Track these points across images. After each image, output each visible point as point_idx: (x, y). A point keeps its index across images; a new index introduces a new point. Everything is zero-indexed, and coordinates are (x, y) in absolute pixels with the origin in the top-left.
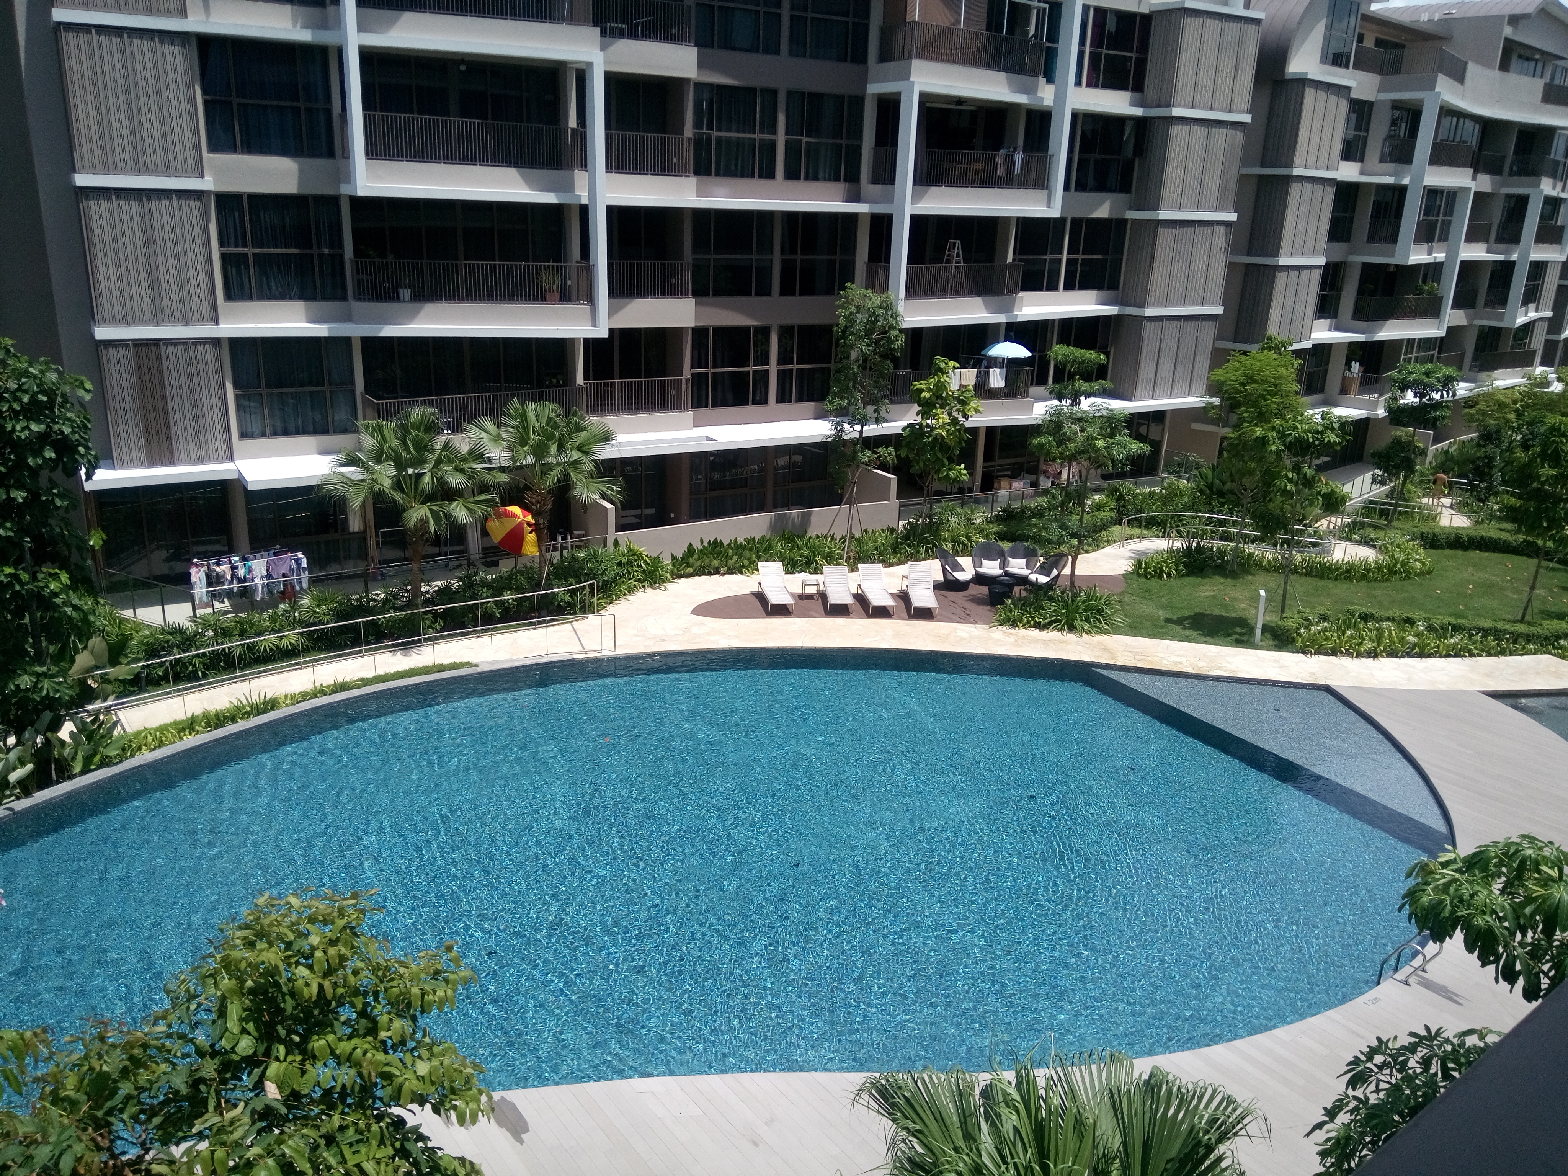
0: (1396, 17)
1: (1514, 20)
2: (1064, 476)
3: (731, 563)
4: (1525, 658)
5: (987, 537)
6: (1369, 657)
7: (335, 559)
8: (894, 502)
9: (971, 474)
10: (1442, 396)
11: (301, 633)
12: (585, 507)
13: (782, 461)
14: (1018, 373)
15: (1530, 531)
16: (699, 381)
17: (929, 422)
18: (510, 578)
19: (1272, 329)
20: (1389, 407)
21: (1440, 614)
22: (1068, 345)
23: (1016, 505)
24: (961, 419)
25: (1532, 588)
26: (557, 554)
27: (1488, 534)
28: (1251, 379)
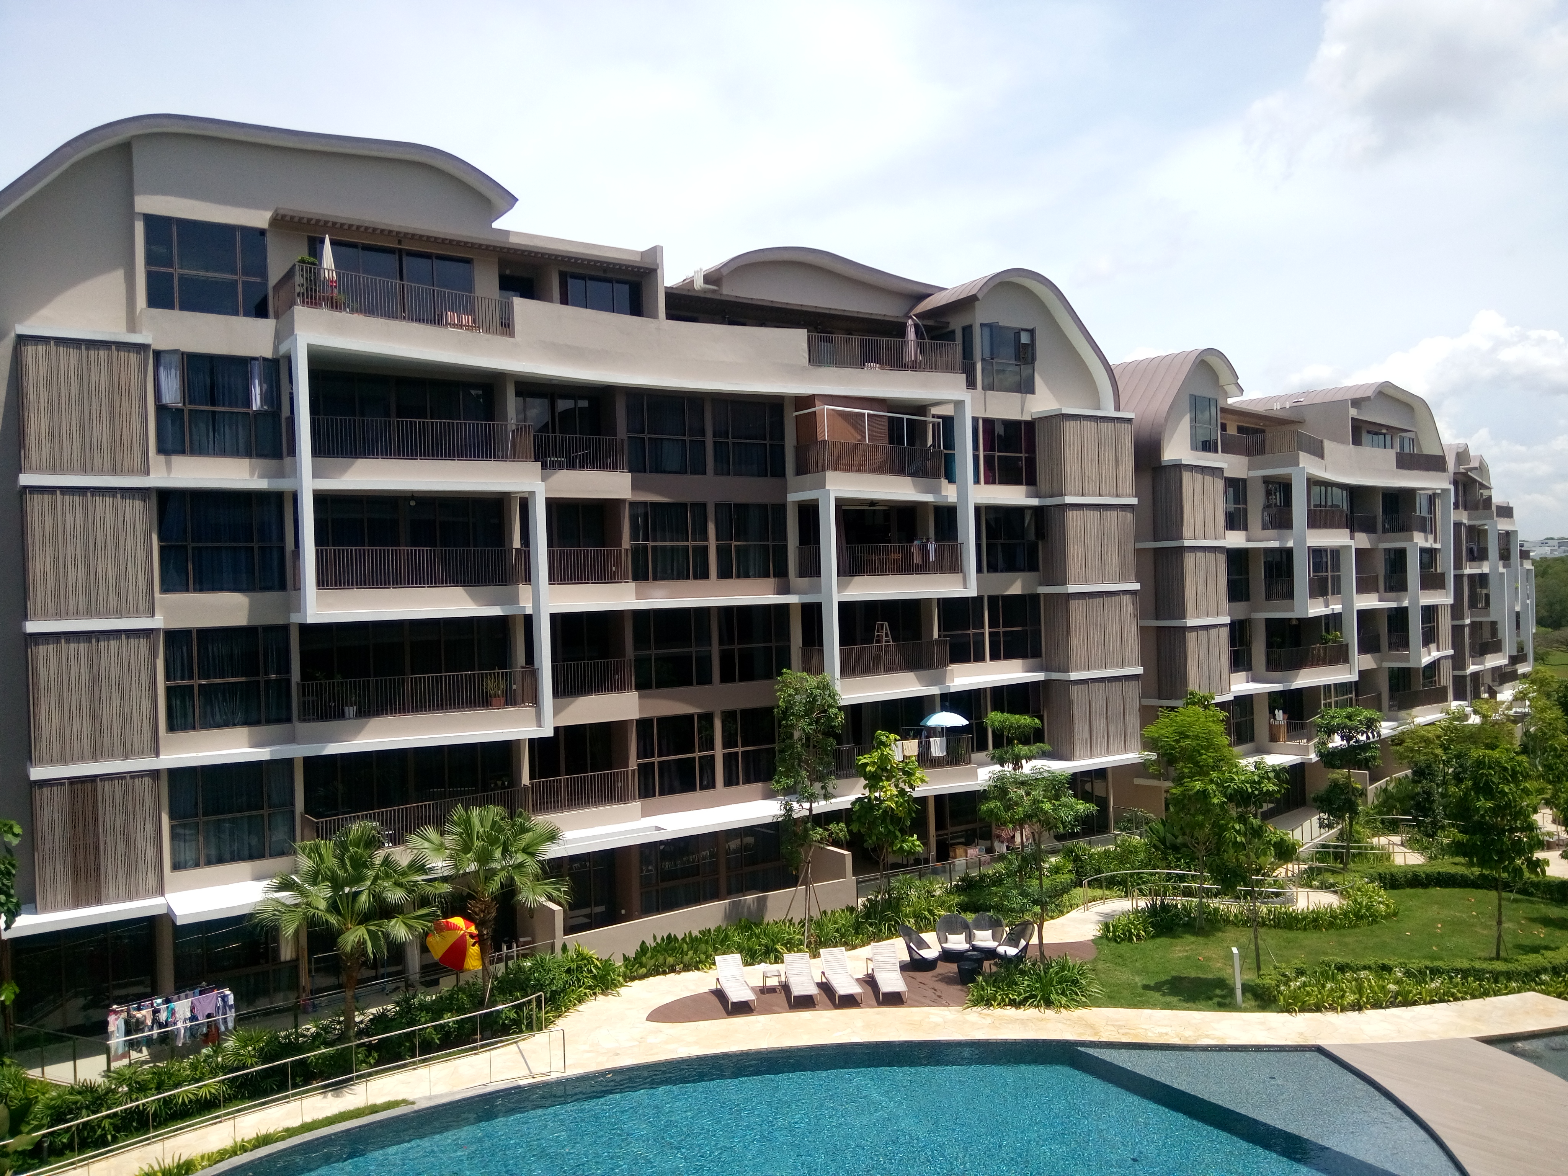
0: (1252, 408)
1: (1356, 403)
2: (1018, 839)
3: (686, 959)
4: (1511, 997)
5: (949, 909)
6: (1354, 1010)
7: (264, 992)
8: (851, 879)
9: (925, 844)
10: (1368, 738)
11: (223, 1080)
12: (531, 911)
13: (734, 844)
14: (958, 741)
15: (1482, 864)
16: (645, 771)
17: (877, 794)
18: (451, 997)
19: (1193, 685)
20: (1319, 751)
21: (1415, 958)
22: (1003, 712)
23: (974, 873)
24: (908, 790)
25: (1500, 923)
26: (502, 966)
27: (1444, 870)
28: (1183, 735)
